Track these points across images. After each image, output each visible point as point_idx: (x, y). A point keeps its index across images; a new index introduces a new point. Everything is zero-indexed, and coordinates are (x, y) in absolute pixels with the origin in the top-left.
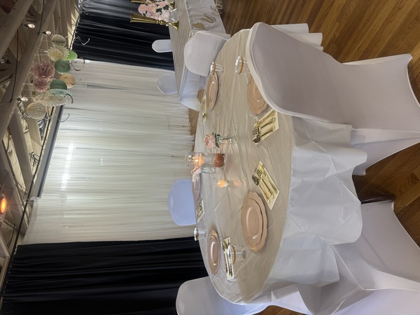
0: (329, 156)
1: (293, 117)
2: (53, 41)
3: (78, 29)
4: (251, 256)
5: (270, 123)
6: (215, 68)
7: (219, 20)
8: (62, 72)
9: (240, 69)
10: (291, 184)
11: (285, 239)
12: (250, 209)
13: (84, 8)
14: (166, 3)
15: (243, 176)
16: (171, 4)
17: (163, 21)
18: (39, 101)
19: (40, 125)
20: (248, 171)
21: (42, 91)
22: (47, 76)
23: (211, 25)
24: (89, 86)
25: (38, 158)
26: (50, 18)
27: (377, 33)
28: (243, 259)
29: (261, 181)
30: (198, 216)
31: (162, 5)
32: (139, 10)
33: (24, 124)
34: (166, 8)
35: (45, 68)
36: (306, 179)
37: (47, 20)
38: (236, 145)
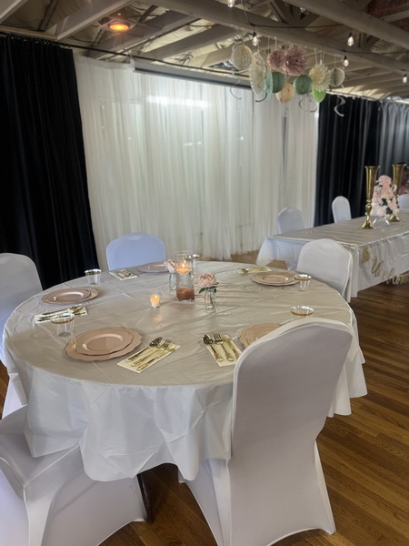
0: (186, 432)
1: (232, 384)
2: (335, 70)
3: (358, 100)
4: (61, 343)
5: (228, 356)
6: (304, 280)
7: (377, 281)
8: (297, 85)
9: (298, 312)
10: (147, 387)
11: (80, 384)
12: (119, 337)
13: (386, 105)
14: (396, 211)
15: (164, 325)
16: (395, 218)
17: (371, 208)
18: (254, 60)
19: (228, 62)
20: (170, 331)
21: (268, 62)
22: (288, 66)
23: (369, 271)
24: (285, 120)
25: (185, 64)
26: (366, 63)
27: (363, 487)
28: (58, 333)
29: (155, 349)
30: (117, 272)
31: (392, 205)
32: (383, 177)
33: (228, 42)
34: (389, 211)
35: (298, 63)
36: (155, 405)
37: (364, 60)
38: (204, 314)
